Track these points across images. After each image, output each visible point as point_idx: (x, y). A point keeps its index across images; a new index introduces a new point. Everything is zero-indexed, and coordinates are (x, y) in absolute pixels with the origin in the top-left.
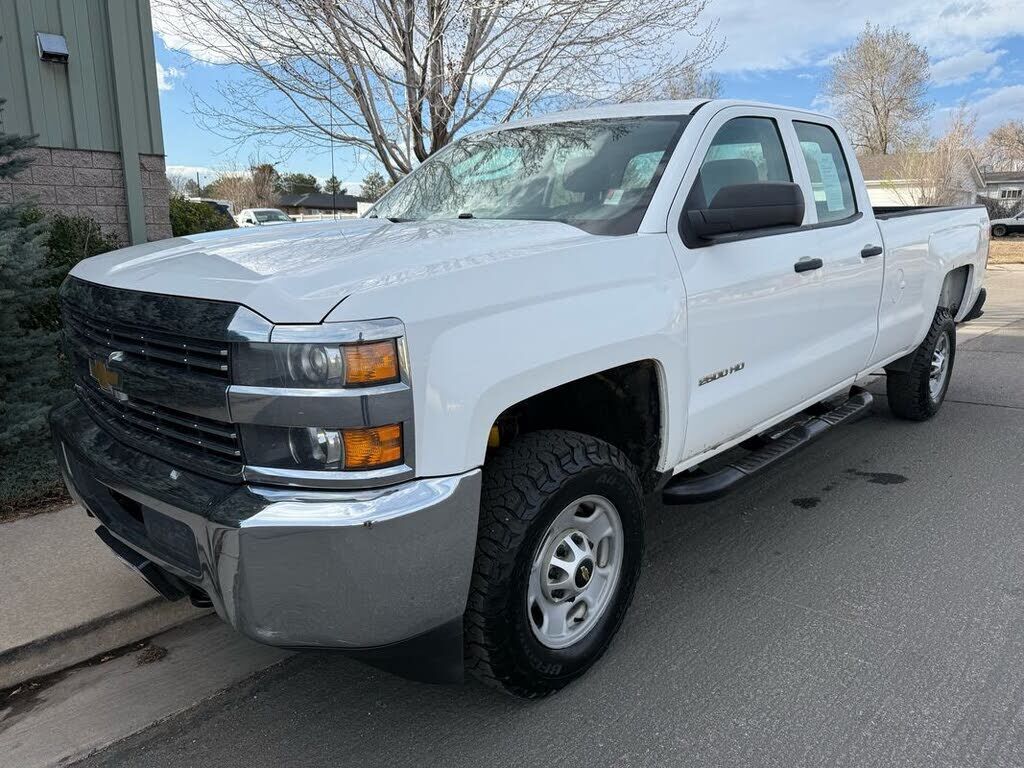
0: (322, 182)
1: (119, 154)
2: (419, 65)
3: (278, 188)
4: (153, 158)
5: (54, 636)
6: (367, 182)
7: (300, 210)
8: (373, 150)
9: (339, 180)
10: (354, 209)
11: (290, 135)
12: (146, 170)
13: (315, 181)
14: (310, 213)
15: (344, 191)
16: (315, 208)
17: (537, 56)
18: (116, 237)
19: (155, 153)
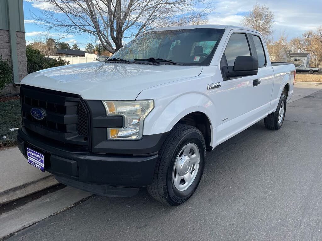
0: (71, 46)
1: (9, 31)
2: (114, 7)
3: (55, 47)
4: (21, 33)
5: (11, 189)
6: (88, 47)
7: (64, 55)
8: (96, 35)
9: (77, 45)
10: (84, 56)
11: (66, 28)
12: (18, 37)
13: (69, 45)
14: (67, 56)
15: (79, 49)
16: (69, 54)
17: (153, 7)
18: (8, 60)
19: (22, 31)
